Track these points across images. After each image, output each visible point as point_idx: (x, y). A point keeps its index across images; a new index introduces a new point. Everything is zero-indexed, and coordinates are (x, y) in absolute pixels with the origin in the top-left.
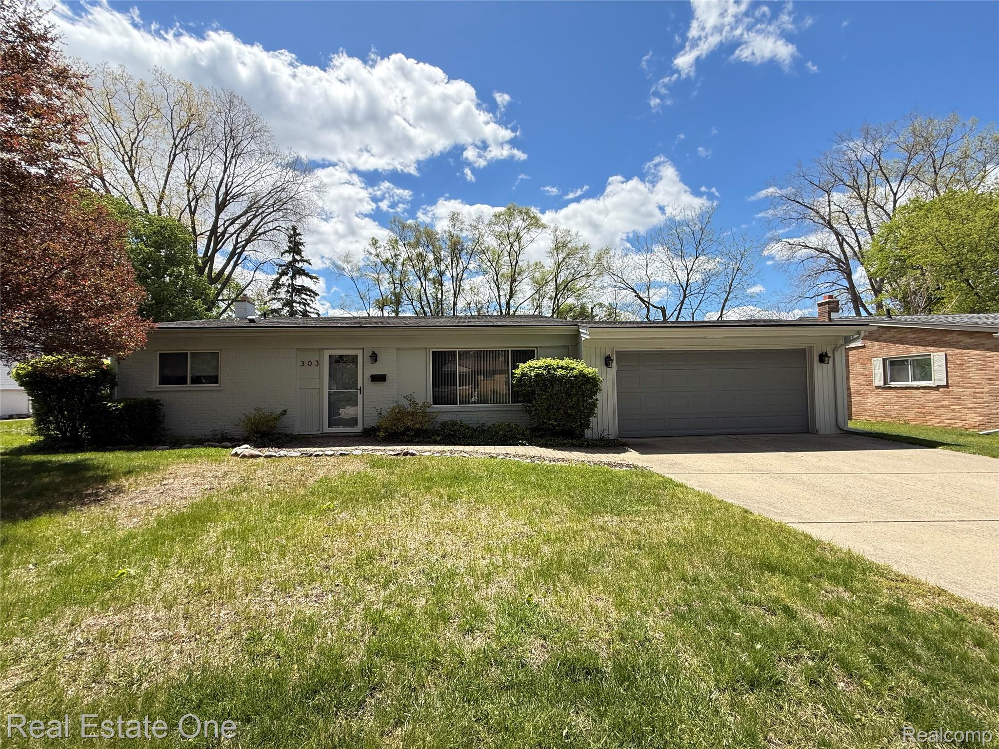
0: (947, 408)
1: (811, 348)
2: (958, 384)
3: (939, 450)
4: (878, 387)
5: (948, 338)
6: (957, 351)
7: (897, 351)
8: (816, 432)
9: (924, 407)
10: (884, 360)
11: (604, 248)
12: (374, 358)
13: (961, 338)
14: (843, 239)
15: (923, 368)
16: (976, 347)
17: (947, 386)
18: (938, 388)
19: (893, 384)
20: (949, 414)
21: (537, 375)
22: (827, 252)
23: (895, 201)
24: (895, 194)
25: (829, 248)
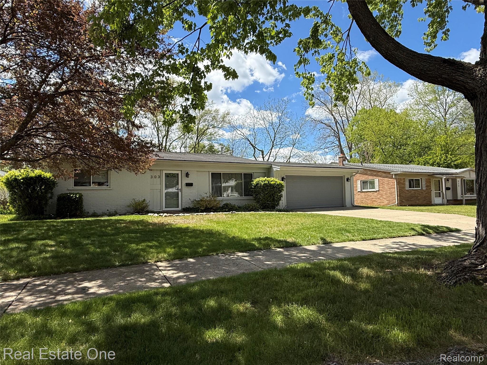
0: (379, 198)
1: (344, 176)
2: (382, 190)
3: (379, 209)
4: (359, 192)
5: (379, 174)
6: (381, 178)
7: (365, 178)
8: (346, 206)
9: (373, 199)
10: (361, 181)
11: (226, 112)
12: (187, 175)
13: (383, 174)
14: (337, 121)
15: (372, 183)
16: (386, 177)
17: (379, 191)
18: (376, 192)
19: (364, 190)
20: (379, 201)
21: (265, 184)
22: (330, 127)
23: (357, 106)
24: (357, 103)
25: (331, 125)
